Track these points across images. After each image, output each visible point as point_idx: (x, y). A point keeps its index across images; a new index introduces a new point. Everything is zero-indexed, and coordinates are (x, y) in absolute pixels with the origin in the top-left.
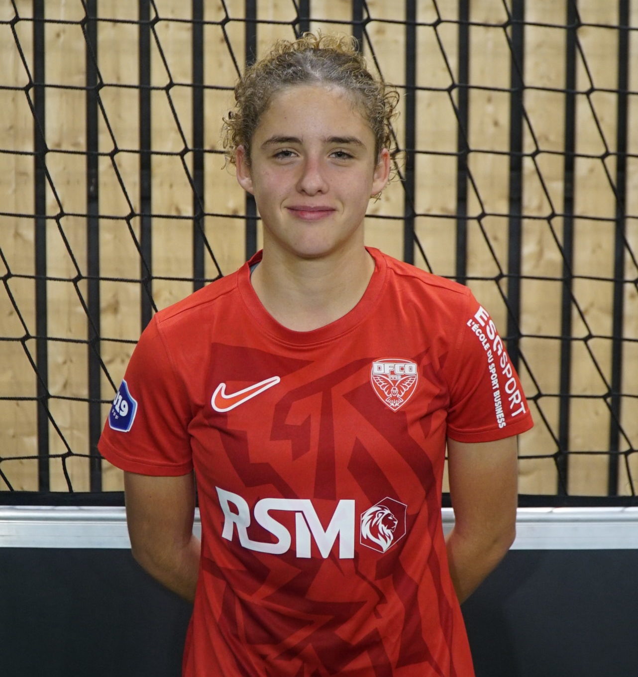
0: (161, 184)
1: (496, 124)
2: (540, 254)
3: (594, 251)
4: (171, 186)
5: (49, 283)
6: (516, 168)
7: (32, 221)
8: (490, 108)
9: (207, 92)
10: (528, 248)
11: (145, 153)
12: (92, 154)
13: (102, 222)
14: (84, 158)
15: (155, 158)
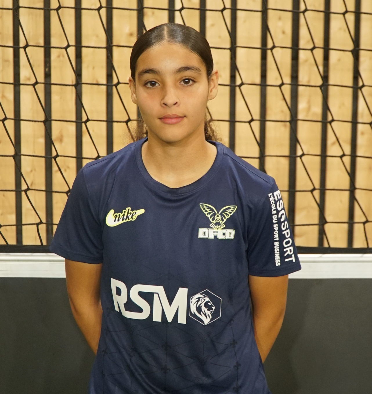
0: (88, 67)
1: (284, 32)
2: (309, 108)
3: (340, 107)
4: (94, 68)
5: (22, 122)
6: (295, 58)
7: (12, 86)
8: (280, 24)
9: (115, 11)
10: (302, 105)
11: (79, 46)
12: (47, 47)
13: (53, 87)
14: (42, 49)
15: (84, 50)
